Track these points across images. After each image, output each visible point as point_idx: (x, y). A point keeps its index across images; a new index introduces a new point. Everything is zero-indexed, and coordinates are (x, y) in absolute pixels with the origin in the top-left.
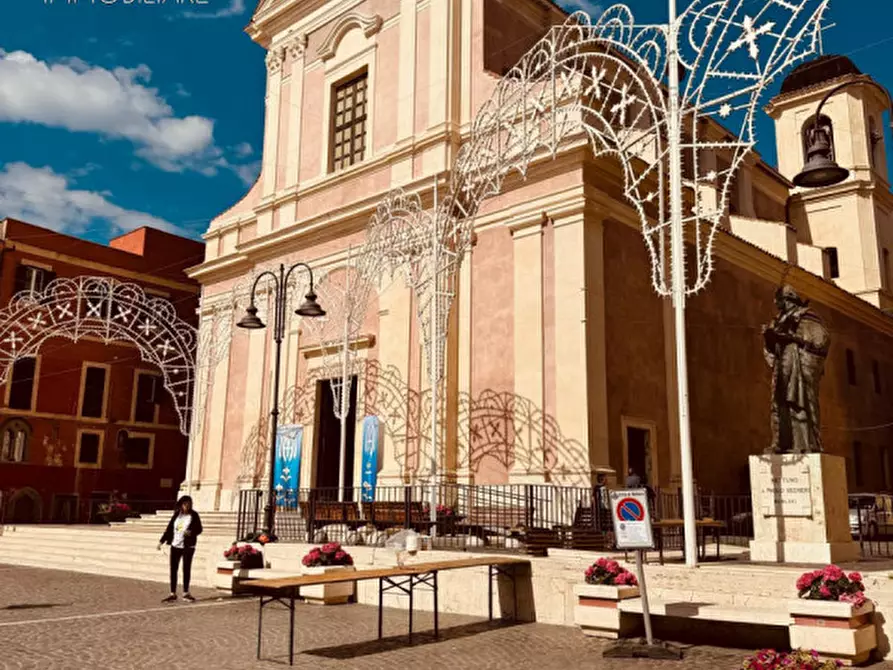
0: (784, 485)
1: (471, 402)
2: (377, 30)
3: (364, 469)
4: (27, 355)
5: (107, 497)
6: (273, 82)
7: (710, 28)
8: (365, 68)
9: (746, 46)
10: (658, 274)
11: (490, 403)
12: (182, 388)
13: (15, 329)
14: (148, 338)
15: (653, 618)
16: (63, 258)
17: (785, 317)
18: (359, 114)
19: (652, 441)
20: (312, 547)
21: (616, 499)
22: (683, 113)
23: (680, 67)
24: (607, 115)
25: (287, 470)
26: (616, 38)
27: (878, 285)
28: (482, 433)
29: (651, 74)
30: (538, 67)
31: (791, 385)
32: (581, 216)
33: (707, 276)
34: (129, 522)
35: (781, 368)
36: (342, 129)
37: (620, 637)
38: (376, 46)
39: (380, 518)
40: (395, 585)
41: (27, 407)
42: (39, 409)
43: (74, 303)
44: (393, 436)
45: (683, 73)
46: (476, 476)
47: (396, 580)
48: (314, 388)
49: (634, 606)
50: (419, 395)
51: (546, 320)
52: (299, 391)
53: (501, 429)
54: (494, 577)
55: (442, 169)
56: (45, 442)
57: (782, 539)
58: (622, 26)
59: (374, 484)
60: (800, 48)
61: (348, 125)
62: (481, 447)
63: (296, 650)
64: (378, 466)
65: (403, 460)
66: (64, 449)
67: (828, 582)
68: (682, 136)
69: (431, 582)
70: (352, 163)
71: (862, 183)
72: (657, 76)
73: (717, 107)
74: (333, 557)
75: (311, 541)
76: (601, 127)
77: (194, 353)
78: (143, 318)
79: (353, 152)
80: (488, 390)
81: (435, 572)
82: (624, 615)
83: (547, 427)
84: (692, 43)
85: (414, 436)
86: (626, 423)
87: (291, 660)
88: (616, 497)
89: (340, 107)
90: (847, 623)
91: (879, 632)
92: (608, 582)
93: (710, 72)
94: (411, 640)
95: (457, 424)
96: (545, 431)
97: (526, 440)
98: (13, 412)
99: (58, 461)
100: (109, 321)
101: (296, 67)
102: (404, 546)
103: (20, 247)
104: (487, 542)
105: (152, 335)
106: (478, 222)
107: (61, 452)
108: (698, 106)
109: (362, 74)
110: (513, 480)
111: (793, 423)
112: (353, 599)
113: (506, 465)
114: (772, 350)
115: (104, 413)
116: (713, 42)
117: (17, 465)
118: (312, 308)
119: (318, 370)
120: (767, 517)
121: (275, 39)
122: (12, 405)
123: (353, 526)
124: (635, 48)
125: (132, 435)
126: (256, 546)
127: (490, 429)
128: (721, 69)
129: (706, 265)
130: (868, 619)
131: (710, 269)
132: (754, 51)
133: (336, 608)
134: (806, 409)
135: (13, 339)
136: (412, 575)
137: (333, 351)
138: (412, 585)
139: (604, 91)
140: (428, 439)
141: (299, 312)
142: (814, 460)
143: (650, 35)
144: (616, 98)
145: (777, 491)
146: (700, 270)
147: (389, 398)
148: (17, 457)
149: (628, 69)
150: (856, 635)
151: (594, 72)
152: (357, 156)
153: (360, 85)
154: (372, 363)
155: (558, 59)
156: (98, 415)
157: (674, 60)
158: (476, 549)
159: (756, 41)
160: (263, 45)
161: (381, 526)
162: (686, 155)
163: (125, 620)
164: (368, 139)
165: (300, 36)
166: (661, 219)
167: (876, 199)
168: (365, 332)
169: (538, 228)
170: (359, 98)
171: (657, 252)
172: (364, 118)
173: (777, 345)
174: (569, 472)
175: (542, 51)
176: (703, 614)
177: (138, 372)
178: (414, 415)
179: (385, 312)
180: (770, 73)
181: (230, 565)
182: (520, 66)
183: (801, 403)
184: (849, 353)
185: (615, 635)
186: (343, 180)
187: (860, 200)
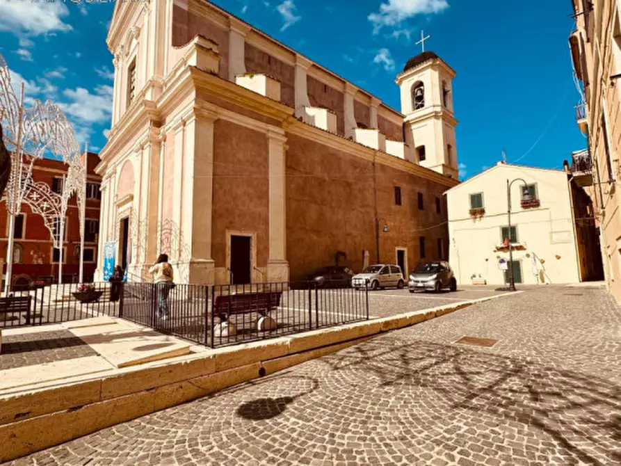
1: (161, 226)
2: (138, 35)
8: (136, 55)
11: (167, 226)
19: (254, 243)
27: (443, 161)
36: (132, 90)
38: (139, 43)
41: (20, 237)
42: (26, 238)
44: (134, 246)
48: (120, 223)
52: (116, 225)
53: (169, 239)
56: (32, 253)
65: (136, 258)
66: (44, 256)
71: (436, 112)
80: (166, 220)
86: (229, 233)
89: (132, 79)
95: (156, 238)
96: (180, 241)
97: (175, 246)
99: (40, 262)
105: (37, 200)
106: (166, 129)
107: (42, 257)
119: (122, 213)
127: (166, 240)
137: (123, 204)
140: (142, 246)
154: (132, 209)
167: (443, 119)
169: (182, 127)
174: (183, 263)
179: (135, 182)
184: (420, 195)
187: (435, 120)
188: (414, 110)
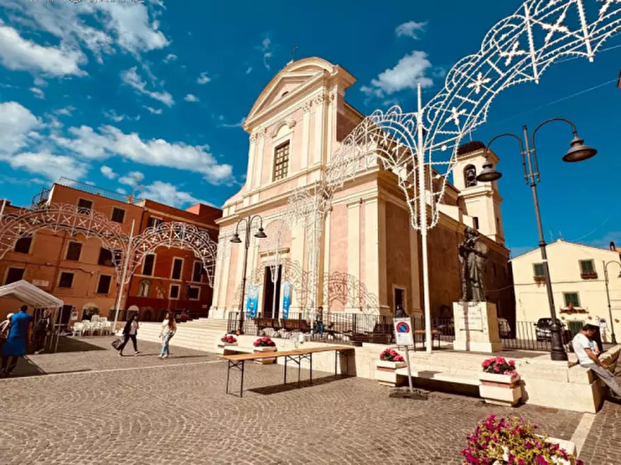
0: (469, 316)
1: (329, 277)
2: (294, 126)
3: (284, 304)
4: (150, 253)
5: (181, 311)
6: (252, 146)
7: (437, 113)
8: (289, 140)
9: (453, 120)
10: (414, 220)
11: (337, 277)
12: (211, 268)
13: (145, 242)
14: (198, 247)
15: (413, 378)
16: (167, 215)
17: (469, 241)
18: (286, 158)
19: (405, 295)
20: (259, 338)
21: (397, 322)
22: (425, 149)
23: (424, 131)
24: (390, 152)
25: (252, 303)
26: (394, 120)
27: (495, 233)
28: (333, 290)
29: (410, 134)
30: (360, 134)
31: (472, 271)
32: (376, 200)
33: (437, 221)
34: (188, 322)
35: (467, 263)
36: (278, 164)
37: (396, 386)
38: (293, 132)
39: (288, 326)
40: (292, 359)
41: (150, 274)
42: (155, 276)
43: (169, 233)
44: (296, 290)
45: (424, 132)
46: (331, 308)
47: (293, 357)
48: (264, 270)
49: (404, 372)
50: (308, 273)
51: (361, 242)
52: (258, 270)
53: (342, 288)
54: (338, 355)
55: (318, 180)
56: (157, 288)
57: (468, 340)
58: (397, 115)
59: (288, 310)
60: (479, 120)
61: (281, 163)
62: (333, 296)
63: (244, 389)
64: (290, 303)
65: (300, 300)
66: (164, 291)
67: (498, 365)
68: (425, 159)
69: (309, 357)
70: (282, 177)
72: (413, 134)
73: (440, 146)
74: (267, 343)
75: (258, 335)
76: (388, 157)
77: (216, 254)
78: (196, 239)
79: (283, 173)
80: (336, 272)
81: (311, 353)
82: (398, 376)
83: (361, 288)
84: (429, 120)
85: (305, 291)
86: (395, 286)
87: (241, 395)
88: (396, 321)
89: (278, 156)
90: (509, 386)
91: (523, 390)
92: (391, 360)
93: (437, 132)
94: (299, 385)
95: (323, 286)
96: (360, 290)
97: (353, 293)
98: (144, 276)
99: (162, 297)
100: (183, 240)
101: (261, 140)
102: (298, 339)
103: (150, 210)
104: (335, 337)
105: (199, 246)
106: (333, 202)
107: (163, 293)
108: (432, 146)
109: (287, 143)
110: (346, 311)
111: (473, 288)
112: (275, 362)
113: (344, 304)
114: (462, 255)
115: (181, 278)
116: (438, 119)
117: (146, 298)
118: (262, 234)
119: (265, 262)
120: (461, 330)
121: (253, 130)
122: (144, 273)
123: (277, 329)
124: (403, 123)
125: (192, 287)
126: (235, 336)
127: (337, 288)
128: (442, 130)
129: (436, 216)
130: (518, 384)
131: (438, 217)
132: (457, 122)
133: (267, 366)
134: (479, 282)
135: (144, 246)
136: (300, 355)
137: (271, 254)
138: (300, 359)
139: (389, 142)
140: (310, 292)
141: (256, 236)
142: (483, 305)
143: (409, 117)
144: (395, 144)
145: (466, 318)
146: (433, 218)
147: (294, 275)
148: (145, 294)
149: (399, 132)
150: (513, 392)
151: (384, 134)
152: (284, 175)
153: (286, 148)
154: (288, 260)
155: (368, 130)
156: (179, 278)
157: (420, 127)
158: (331, 341)
159: (458, 118)
160: (249, 132)
161: (289, 330)
162: (426, 167)
163: (173, 369)
164: (289, 168)
165: (263, 128)
166: (415, 196)
167: (494, 198)
168: (285, 246)
169: (358, 204)
170: (286, 153)
171: (414, 210)
172: (287, 160)
173: (465, 253)
174: (370, 307)
175: (362, 127)
176: (437, 377)
177: (195, 261)
178: (305, 282)
179: (294, 238)
180: (465, 131)
181: (223, 344)
182: (352, 134)
183: (476, 279)
185: (394, 385)
186: (279, 184)
187: (487, 198)
188: (466, 187)
